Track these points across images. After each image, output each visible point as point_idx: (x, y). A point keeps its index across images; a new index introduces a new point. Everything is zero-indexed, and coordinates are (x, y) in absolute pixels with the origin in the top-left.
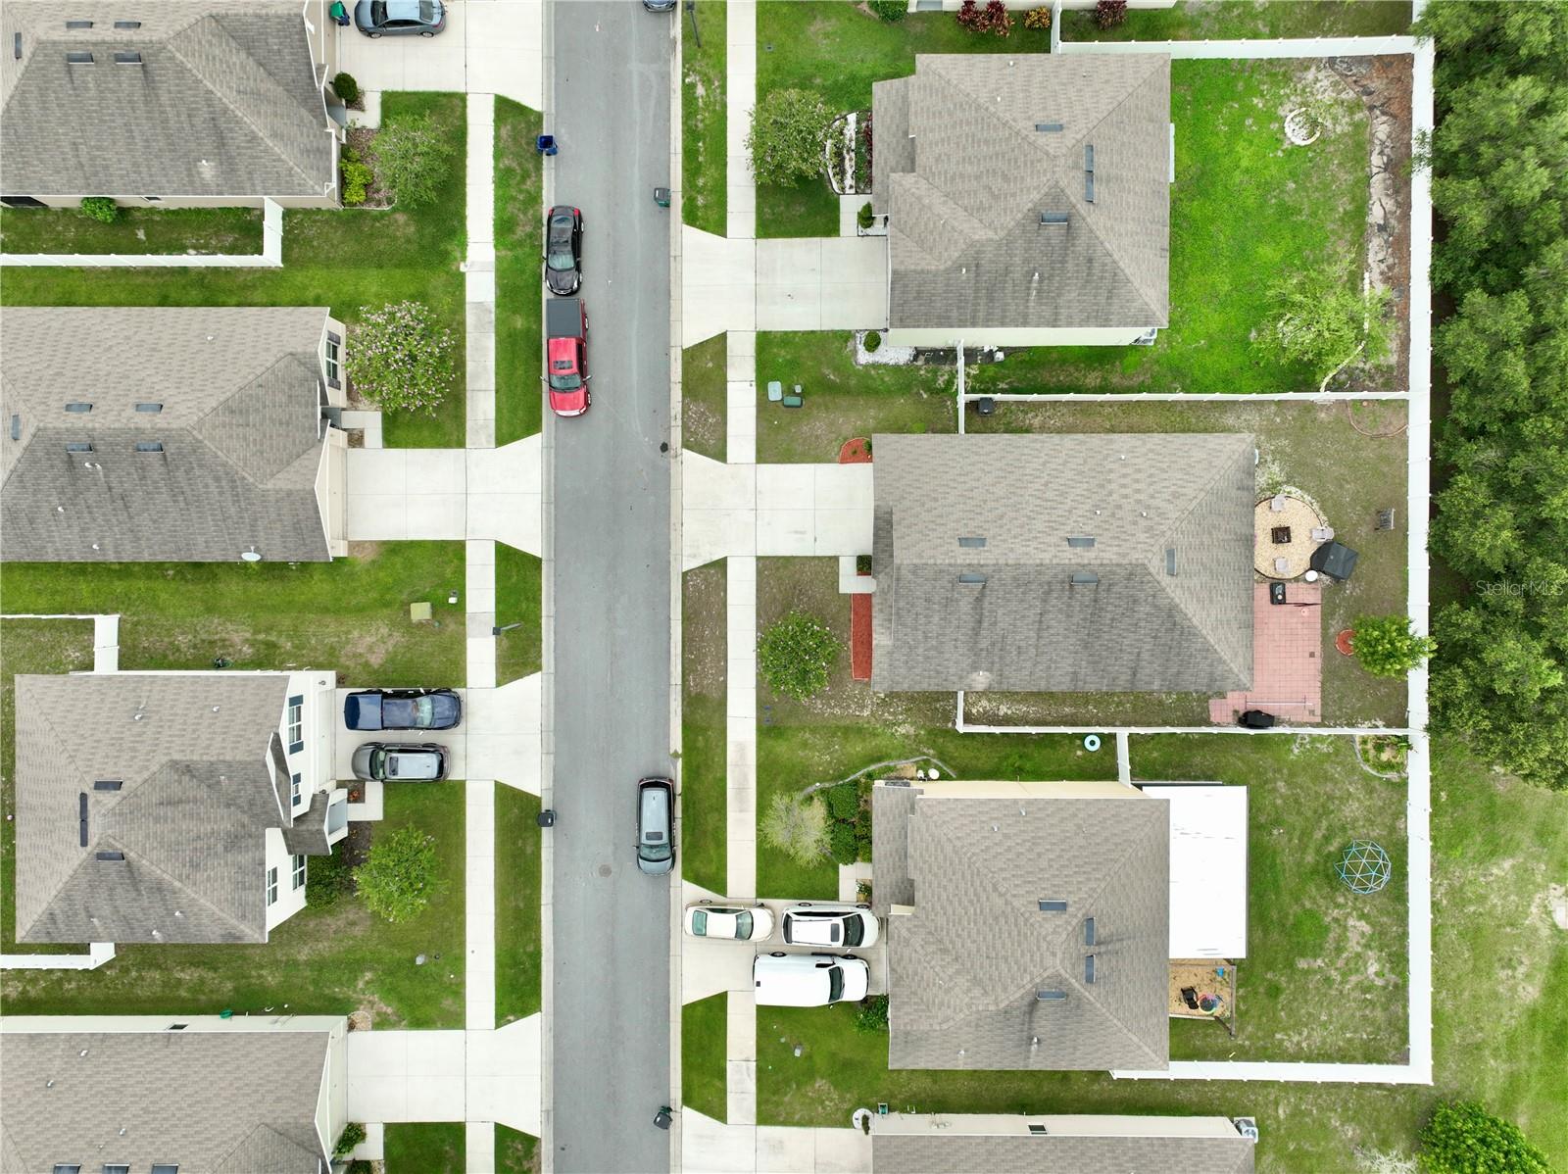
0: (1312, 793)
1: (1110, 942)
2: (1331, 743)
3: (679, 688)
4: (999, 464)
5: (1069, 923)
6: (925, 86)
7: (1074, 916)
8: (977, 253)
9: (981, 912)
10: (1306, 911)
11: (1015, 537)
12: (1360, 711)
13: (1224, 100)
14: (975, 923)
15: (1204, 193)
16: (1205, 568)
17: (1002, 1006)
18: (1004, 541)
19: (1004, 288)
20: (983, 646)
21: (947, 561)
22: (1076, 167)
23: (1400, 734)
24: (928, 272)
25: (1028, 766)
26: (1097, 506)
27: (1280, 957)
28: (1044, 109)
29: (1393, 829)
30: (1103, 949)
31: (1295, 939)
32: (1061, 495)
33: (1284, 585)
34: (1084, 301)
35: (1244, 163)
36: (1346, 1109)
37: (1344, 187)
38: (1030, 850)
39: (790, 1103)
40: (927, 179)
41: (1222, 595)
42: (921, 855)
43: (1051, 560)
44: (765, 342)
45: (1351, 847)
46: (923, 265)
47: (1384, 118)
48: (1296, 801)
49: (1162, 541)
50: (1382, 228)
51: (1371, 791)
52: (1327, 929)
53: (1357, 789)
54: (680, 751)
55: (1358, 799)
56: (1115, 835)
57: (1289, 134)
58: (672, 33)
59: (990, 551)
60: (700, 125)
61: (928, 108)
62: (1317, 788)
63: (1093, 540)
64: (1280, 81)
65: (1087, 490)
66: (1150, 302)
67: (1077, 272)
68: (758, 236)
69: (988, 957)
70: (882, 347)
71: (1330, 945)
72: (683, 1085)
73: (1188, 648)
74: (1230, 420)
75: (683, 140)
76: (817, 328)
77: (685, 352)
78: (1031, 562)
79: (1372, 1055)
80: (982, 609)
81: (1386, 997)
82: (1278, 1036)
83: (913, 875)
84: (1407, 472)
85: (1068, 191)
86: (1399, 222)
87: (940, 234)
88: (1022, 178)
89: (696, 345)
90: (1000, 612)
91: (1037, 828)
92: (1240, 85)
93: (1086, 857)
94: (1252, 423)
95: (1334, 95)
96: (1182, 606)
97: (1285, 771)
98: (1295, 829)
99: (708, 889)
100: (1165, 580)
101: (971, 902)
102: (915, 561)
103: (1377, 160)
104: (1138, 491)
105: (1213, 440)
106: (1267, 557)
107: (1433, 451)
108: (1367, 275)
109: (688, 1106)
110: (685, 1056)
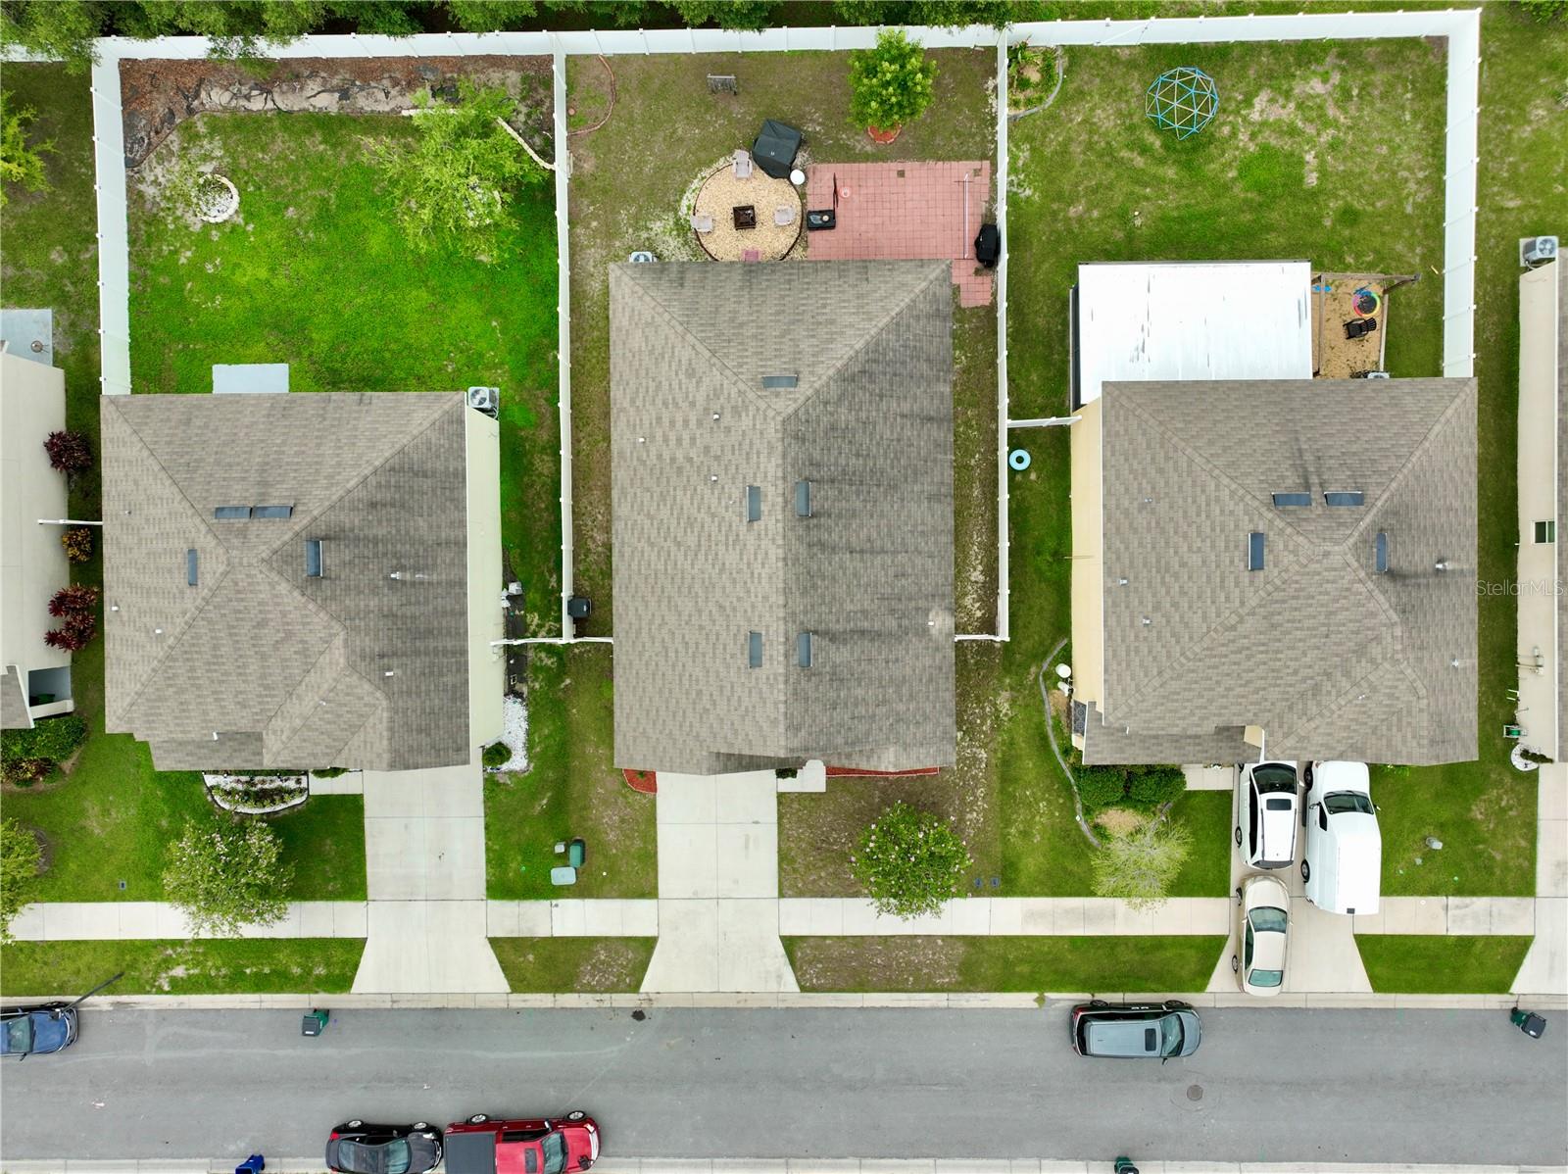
0: (1084, 170)
1: (1305, 470)
2: (1018, 147)
3: (952, 996)
4: (653, 604)
5: (1282, 531)
6: (148, 722)
7: (1268, 521)
8: (363, 658)
9: (1263, 645)
10: (1241, 176)
11: (749, 592)
12: (975, 110)
13: (182, 303)
14: (1277, 652)
15: (302, 326)
16: (787, 332)
17: (1395, 618)
18: (753, 606)
19: (414, 617)
20: (894, 623)
21: (782, 686)
22: (243, 533)
23: (1007, 61)
24: (391, 720)
25: (1051, 544)
26: (706, 479)
27: (1303, 208)
28: (170, 571)
29: (1132, 64)
30: (1314, 479)
31: (1279, 190)
32: (692, 528)
33: (810, 213)
34: (430, 508)
35: (263, 274)
36: (1508, 118)
37: (292, 144)
38: (1176, 576)
39: (1505, 852)
40: (270, 719)
41: (824, 306)
42: (1184, 718)
43: (778, 547)
44: (500, 888)
45: (1156, 120)
46: (383, 727)
47: (203, 94)
48: (1095, 191)
49: (751, 395)
50: (345, 94)
51: (1081, 94)
52: (1265, 148)
53: (1078, 111)
54: (1035, 995)
55: (1092, 109)
56: (1153, 459)
57: (225, 216)
58: (106, 1007)
59: (767, 627)
60: (224, 971)
61: (176, 718)
62: (1077, 164)
63: (751, 487)
64: (157, 229)
65: (685, 490)
66: (432, 418)
67: (389, 520)
68: (365, 898)
69: (1327, 636)
70: (506, 740)
71: (1286, 144)
72: (1481, 992)
73: (894, 351)
74: (594, 287)
75: (243, 992)
76: (482, 822)
77: (514, 990)
78: (781, 573)
79: (1434, 86)
80: (845, 632)
81: (1357, 68)
82: (1409, 209)
83: (1209, 727)
84: (661, 55)
85: (277, 544)
86: (336, 72)
87: (340, 705)
88: (259, 604)
89: (506, 976)
90: (849, 607)
91: (1145, 565)
92: (163, 280)
93: (1185, 501)
94: (598, 257)
95: (174, 159)
96: (839, 364)
97: (1055, 206)
98: (1132, 193)
99: (1217, 959)
100: (804, 389)
101: (1248, 658)
102: (782, 729)
103: (257, 104)
104: (686, 422)
105: (619, 319)
106: (772, 238)
107: (631, 26)
108: (405, 113)
109: (1509, 987)
110: (1442, 990)
